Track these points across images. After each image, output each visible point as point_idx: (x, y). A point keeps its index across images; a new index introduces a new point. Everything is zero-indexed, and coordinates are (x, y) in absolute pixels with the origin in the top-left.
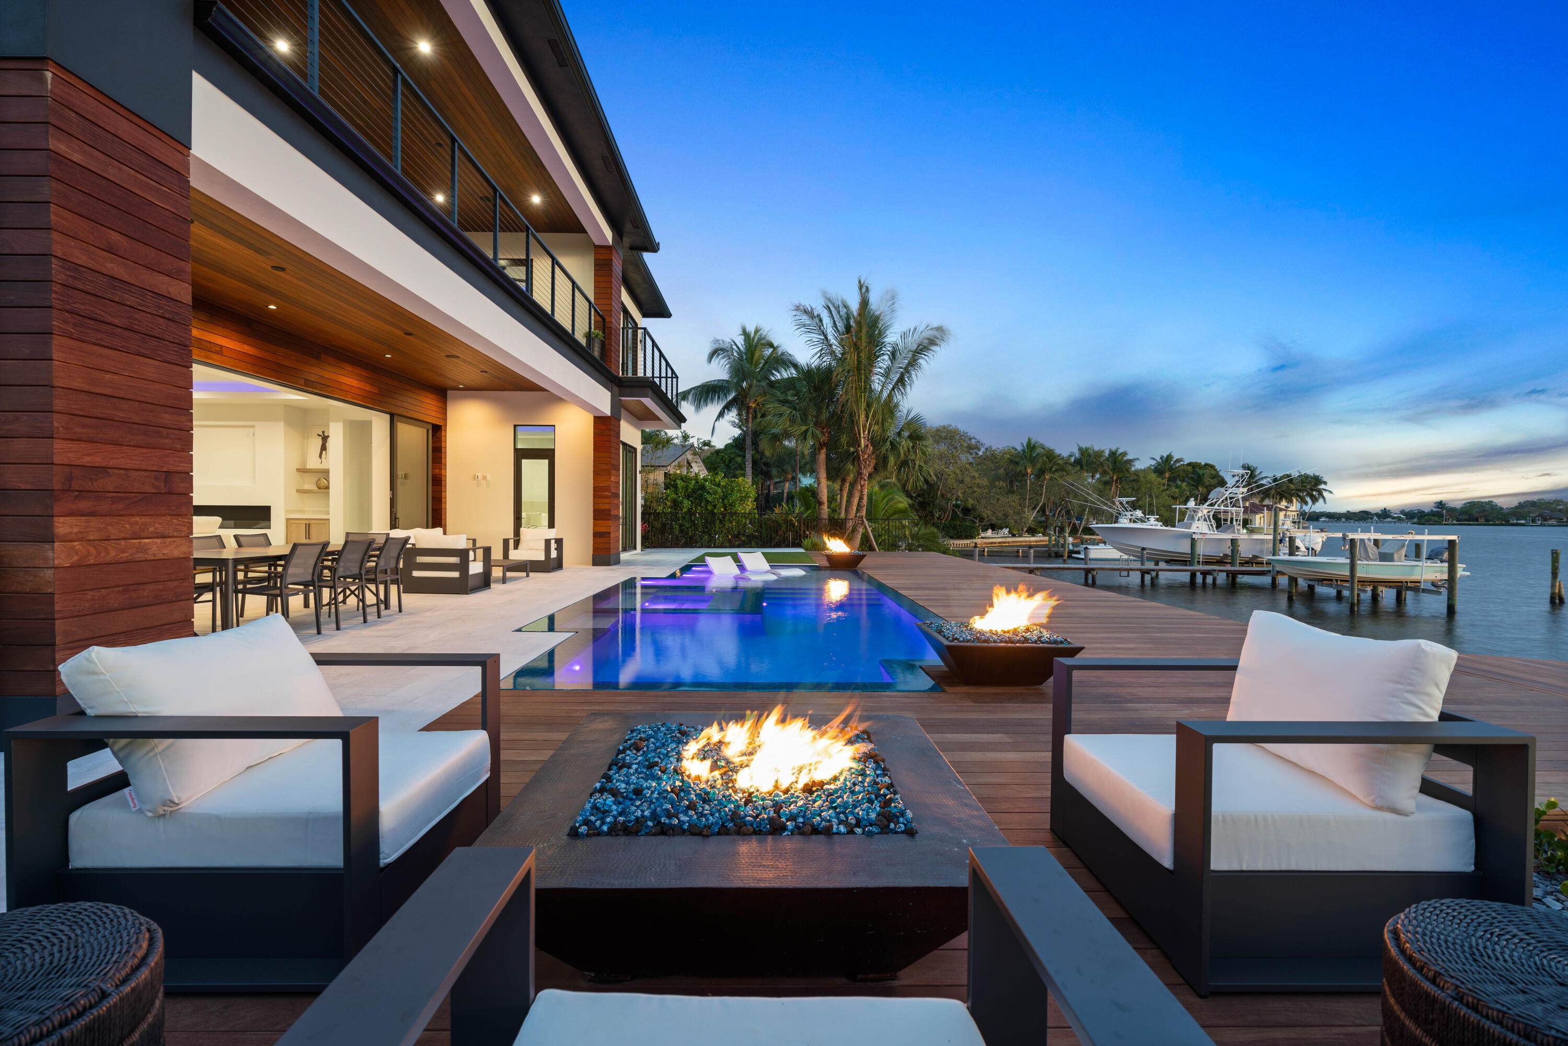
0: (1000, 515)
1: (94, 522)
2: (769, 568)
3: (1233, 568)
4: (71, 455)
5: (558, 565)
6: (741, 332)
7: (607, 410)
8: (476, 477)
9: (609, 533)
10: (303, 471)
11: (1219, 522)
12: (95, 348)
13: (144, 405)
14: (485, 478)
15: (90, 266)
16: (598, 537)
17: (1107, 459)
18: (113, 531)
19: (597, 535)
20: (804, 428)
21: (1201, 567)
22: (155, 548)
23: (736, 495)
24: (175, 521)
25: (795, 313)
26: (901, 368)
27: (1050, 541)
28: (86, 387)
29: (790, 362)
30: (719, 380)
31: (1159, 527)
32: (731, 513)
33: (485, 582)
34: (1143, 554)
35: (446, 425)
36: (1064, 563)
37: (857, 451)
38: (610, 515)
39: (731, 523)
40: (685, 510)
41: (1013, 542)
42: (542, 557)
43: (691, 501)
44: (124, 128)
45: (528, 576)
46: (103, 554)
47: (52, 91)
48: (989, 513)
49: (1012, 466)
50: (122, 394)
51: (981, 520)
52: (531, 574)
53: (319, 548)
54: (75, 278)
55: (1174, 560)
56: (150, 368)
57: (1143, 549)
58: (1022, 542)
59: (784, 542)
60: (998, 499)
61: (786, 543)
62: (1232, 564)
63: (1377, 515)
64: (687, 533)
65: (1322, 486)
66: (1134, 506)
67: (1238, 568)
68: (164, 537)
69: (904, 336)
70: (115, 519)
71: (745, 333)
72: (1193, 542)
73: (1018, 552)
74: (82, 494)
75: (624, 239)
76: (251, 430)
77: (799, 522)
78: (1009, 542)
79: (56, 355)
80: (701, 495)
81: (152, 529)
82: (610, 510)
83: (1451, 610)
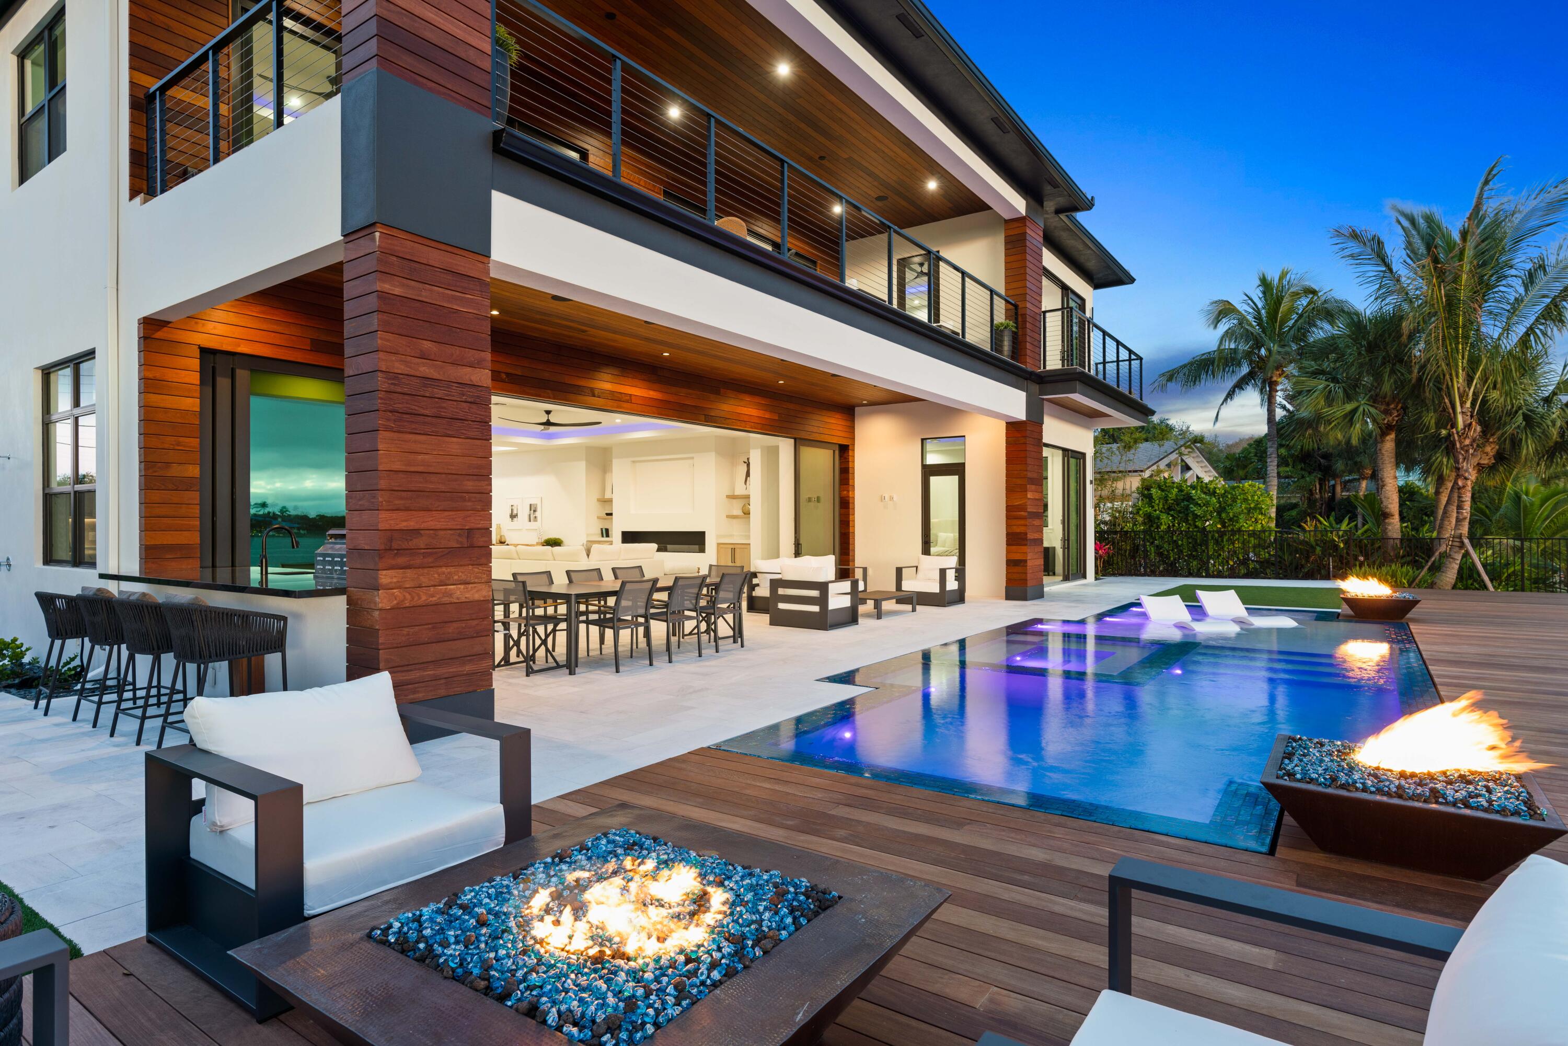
1: (409, 573)
2: (1244, 613)
4: (392, 522)
5: (959, 597)
7: (1020, 414)
8: (883, 499)
9: (1025, 561)
10: (732, 497)
12: (411, 436)
13: (450, 476)
14: (891, 498)
15: (406, 372)
16: (1015, 566)
18: (424, 580)
19: (1011, 563)
20: (1349, 407)
22: (458, 592)
23: (1240, 507)
24: (476, 570)
28: (403, 468)
29: (1339, 311)
32: (1232, 530)
33: (850, 617)
35: (854, 445)
37: (1450, 435)
38: (1026, 539)
39: (1233, 544)
40: (1163, 527)
42: (935, 589)
43: (1172, 516)
44: (435, 257)
45: (914, 610)
46: (416, 599)
47: (379, 246)
50: (432, 470)
52: (918, 607)
53: (650, 585)
54: (395, 384)
56: (455, 445)
64: (1168, 557)
68: (466, 583)
70: (426, 571)
71: (1265, 284)
74: (399, 552)
75: (1045, 203)
76: (690, 461)
77: (1346, 543)
79: (380, 446)
80: (1187, 508)
81: (456, 577)
82: (1026, 534)
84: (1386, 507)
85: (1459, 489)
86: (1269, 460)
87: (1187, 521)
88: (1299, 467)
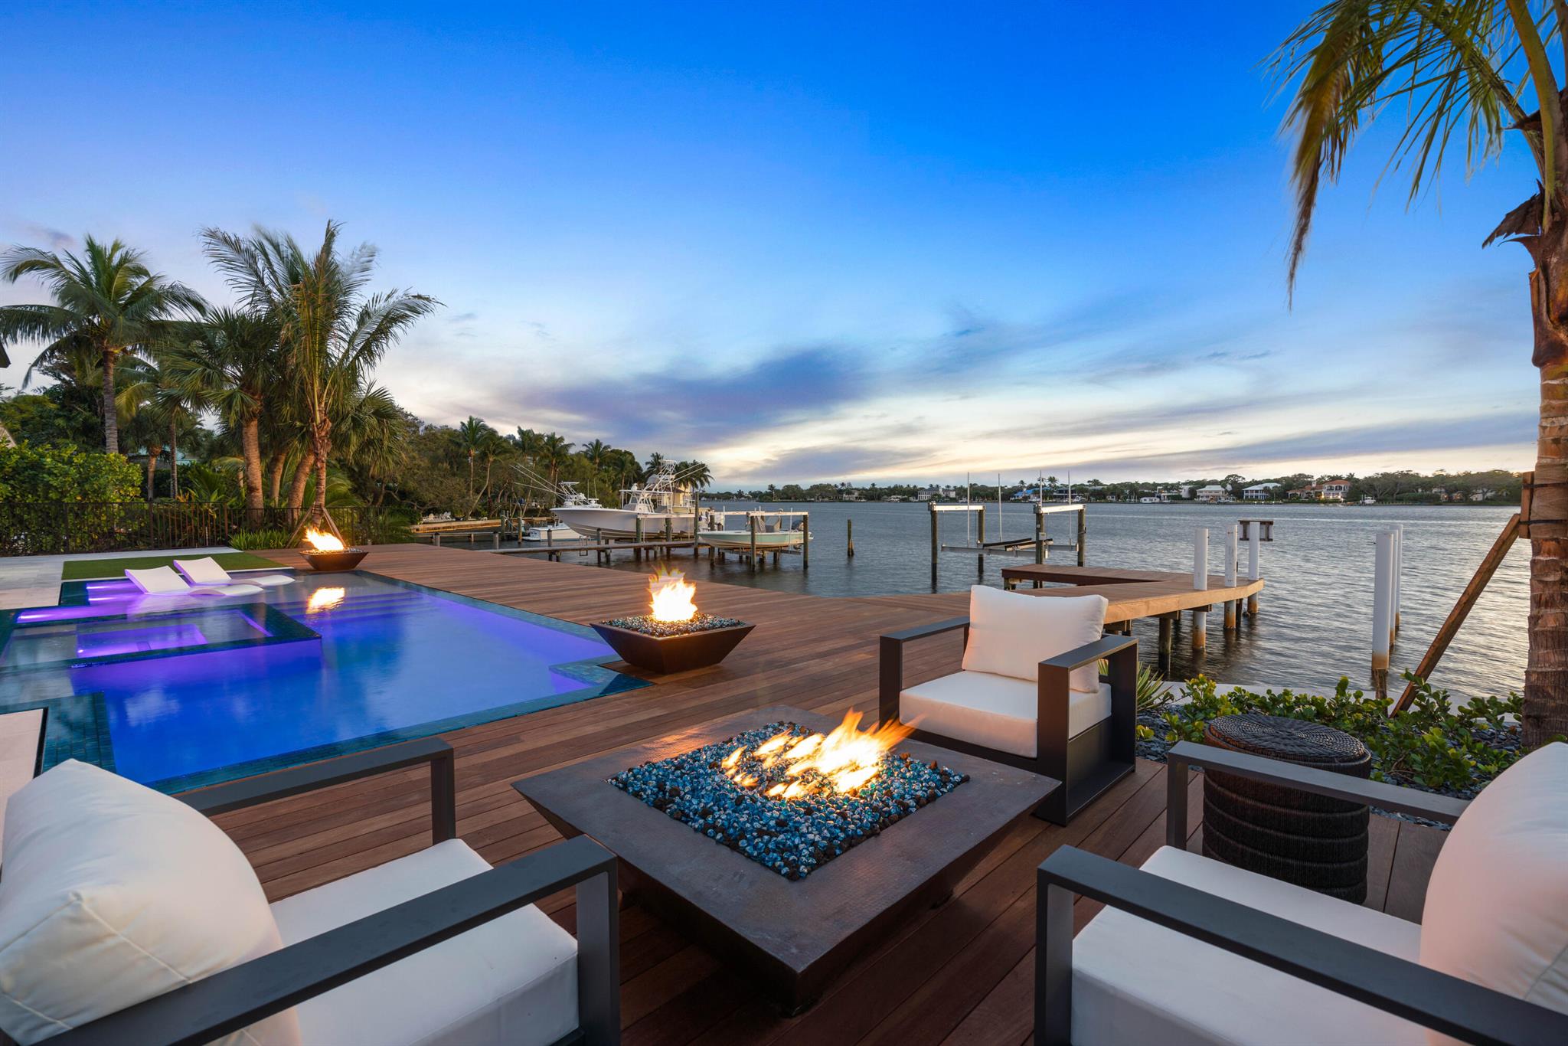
0: (444, 498)
2: (228, 578)
3: (668, 543)
6: (86, 247)
11: (656, 504)
17: (546, 444)
20: (227, 393)
21: (644, 543)
25: (208, 240)
26: (368, 333)
27: (502, 523)
29: (188, 299)
30: (40, 307)
31: (599, 509)
32: (96, 502)
34: (598, 534)
36: (519, 547)
37: (307, 426)
39: (99, 517)
41: (458, 526)
43: (12, 486)
48: (432, 496)
49: (453, 447)
51: (423, 504)
55: (622, 538)
57: (599, 529)
58: (467, 526)
59: (196, 539)
60: (441, 482)
61: (200, 540)
62: (667, 539)
63: (736, 495)
65: (707, 473)
66: (577, 490)
67: (671, 543)
69: (376, 299)
71: (93, 249)
72: (638, 521)
73: (470, 537)
78: (454, 527)
80: (34, 477)
83: (806, 566)
84: (252, 483)
85: (318, 469)
86: (108, 432)
87: (34, 492)
88: (81, 440)
